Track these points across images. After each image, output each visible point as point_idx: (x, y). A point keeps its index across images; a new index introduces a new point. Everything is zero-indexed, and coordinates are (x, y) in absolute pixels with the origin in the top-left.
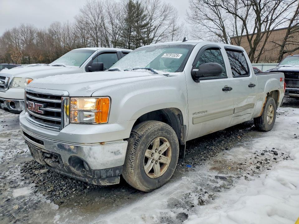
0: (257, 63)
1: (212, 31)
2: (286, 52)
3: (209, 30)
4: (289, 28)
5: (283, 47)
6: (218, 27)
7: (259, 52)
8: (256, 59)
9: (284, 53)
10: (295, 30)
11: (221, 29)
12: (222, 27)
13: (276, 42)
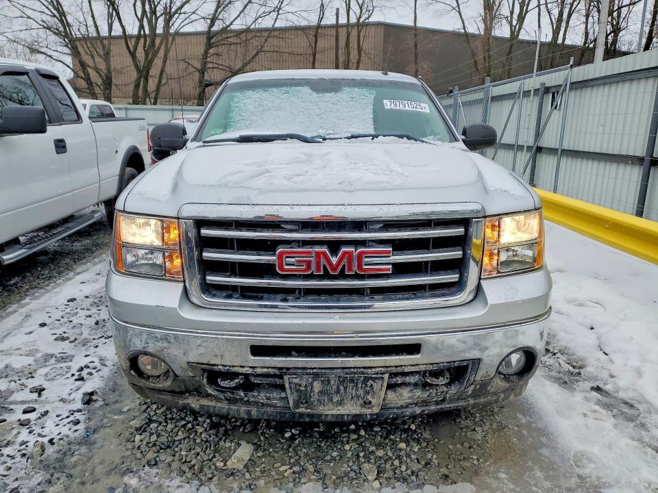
0: (155, 103)
1: (30, 18)
2: (211, 85)
3: (19, 14)
4: (209, 35)
5: (202, 72)
6: (48, 8)
7: (157, 81)
8: (153, 95)
9: (207, 85)
10: (221, 40)
11: (54, 16)
12: (56, 10)
13: (190, 62)
